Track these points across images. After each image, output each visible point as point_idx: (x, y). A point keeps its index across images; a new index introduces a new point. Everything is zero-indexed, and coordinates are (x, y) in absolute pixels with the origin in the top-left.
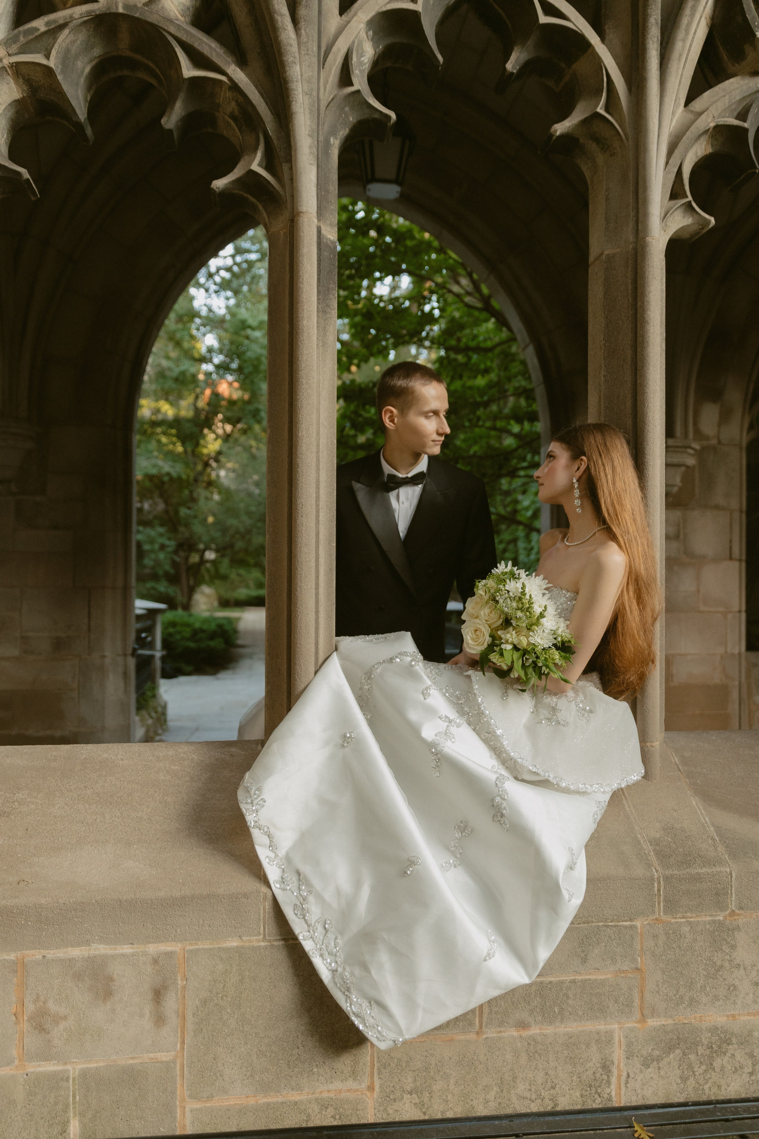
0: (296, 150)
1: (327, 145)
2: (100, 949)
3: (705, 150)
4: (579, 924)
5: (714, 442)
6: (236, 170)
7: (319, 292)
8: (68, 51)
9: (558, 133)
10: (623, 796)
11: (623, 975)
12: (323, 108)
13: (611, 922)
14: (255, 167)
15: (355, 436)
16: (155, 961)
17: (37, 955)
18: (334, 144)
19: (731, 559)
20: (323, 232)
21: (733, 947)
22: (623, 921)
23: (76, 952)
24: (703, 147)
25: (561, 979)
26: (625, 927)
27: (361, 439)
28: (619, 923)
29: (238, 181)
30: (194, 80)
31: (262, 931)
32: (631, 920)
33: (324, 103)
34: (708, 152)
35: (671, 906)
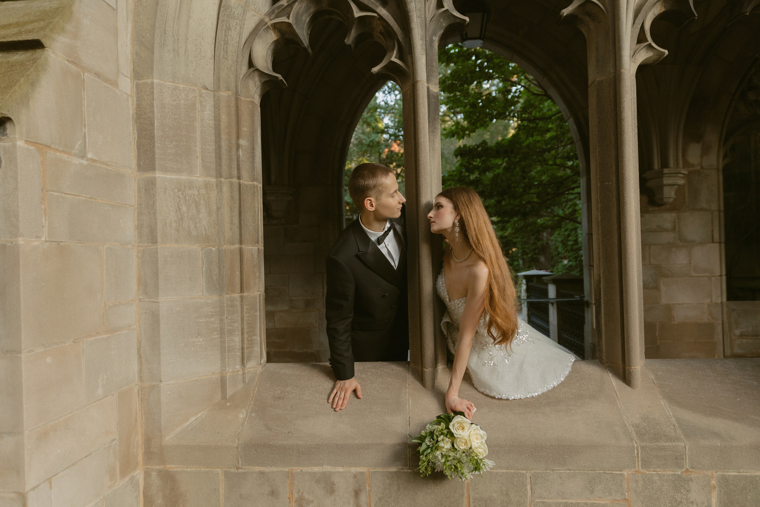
0: (414, 48)
1: (432, 41)
2: (328, 468)
3: (660, 10)
4: (588, 471)
5: (698, 168)
6: (383, 61)
7: (429, 122)
8: (298, 13)
9: (565, 15)
10: (617, 398)
11: (616, 502)
12: (428, 22)
13: (608, 471)
14: (393, 59)
15: (469, 176)
16: (355, 476)
17: (297, 469)
18: (435, 40)
19: (713, 242)
20: (431, 88)
21: (688, 491)
22: (615, 471)
23: (316, 469)
24: (659, 8)
25: (578, 501)
26: (617, 474)
27: (472, 177)
28: (613, 472)
29: (385, 67)
30: (360, 17)
31: (408, 464)
32: (620, 471)
33: (428, 19)
34: (662, 11)
35: (646, 464)
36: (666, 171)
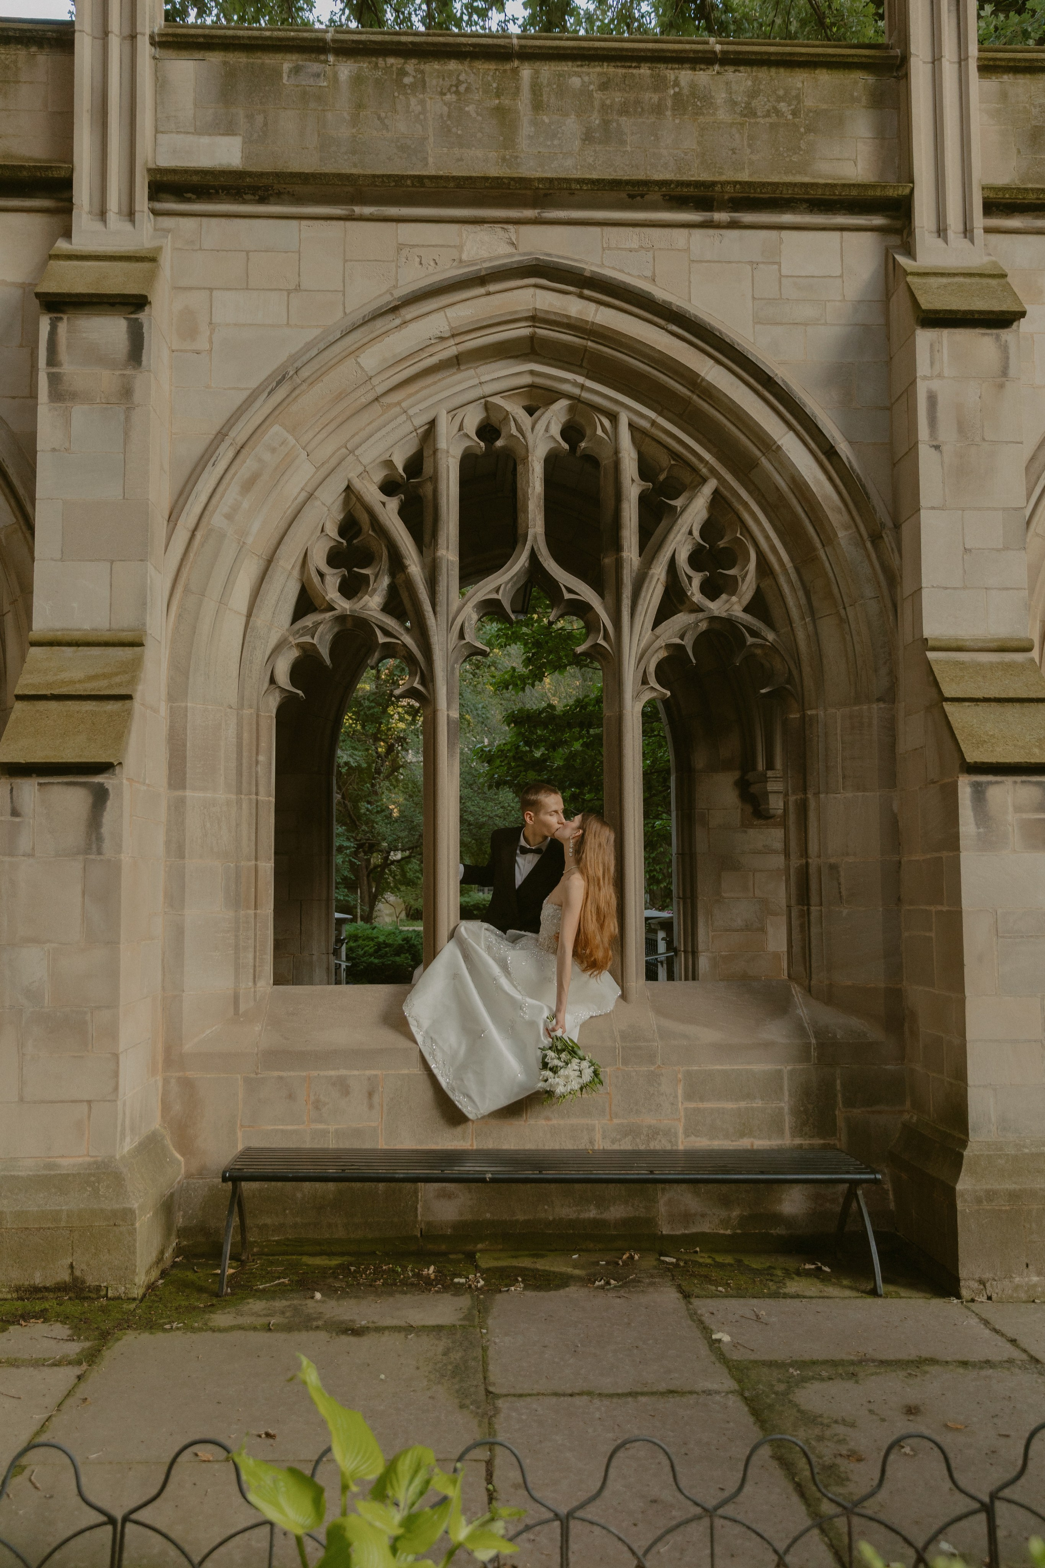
0: (435, 675)
1: (453, 668)
2: (343, 1072)
3: (662, 657)
6: (406, 685)
7: (448, 747)
12: (450, 653)
14: (415, 685)
16: (369, 1079)
17: (315, 1073)
18: (456, 664)
20: (451, 715)
21: (659, 1084)
23: (332, 1073)
24: (660, 656)
29: (407, 691)
30: (384, 644)
31: (417, 1067)
33: (450, 650)
34: (664, 658)
35: (625, 1062)
36: (770, 773)
